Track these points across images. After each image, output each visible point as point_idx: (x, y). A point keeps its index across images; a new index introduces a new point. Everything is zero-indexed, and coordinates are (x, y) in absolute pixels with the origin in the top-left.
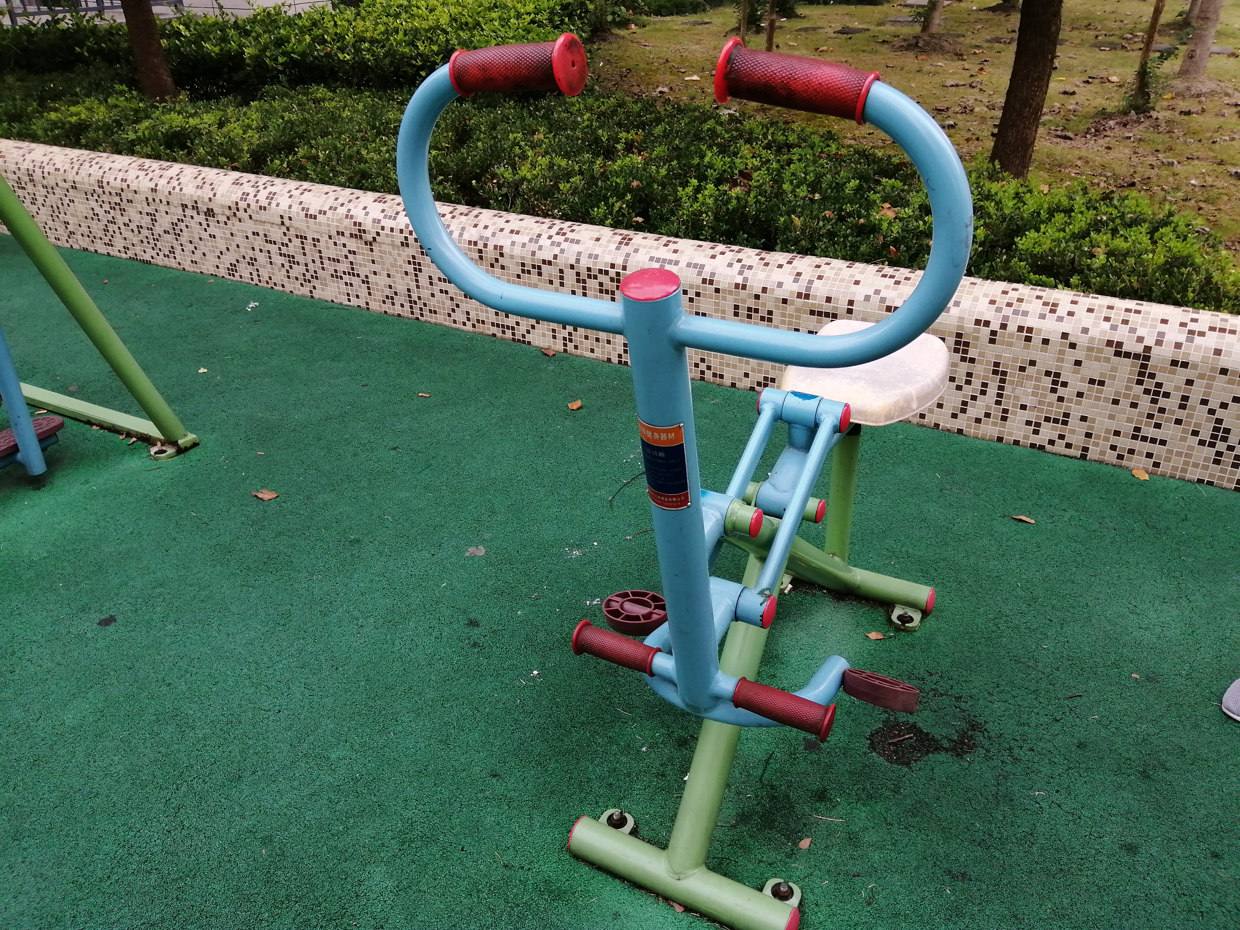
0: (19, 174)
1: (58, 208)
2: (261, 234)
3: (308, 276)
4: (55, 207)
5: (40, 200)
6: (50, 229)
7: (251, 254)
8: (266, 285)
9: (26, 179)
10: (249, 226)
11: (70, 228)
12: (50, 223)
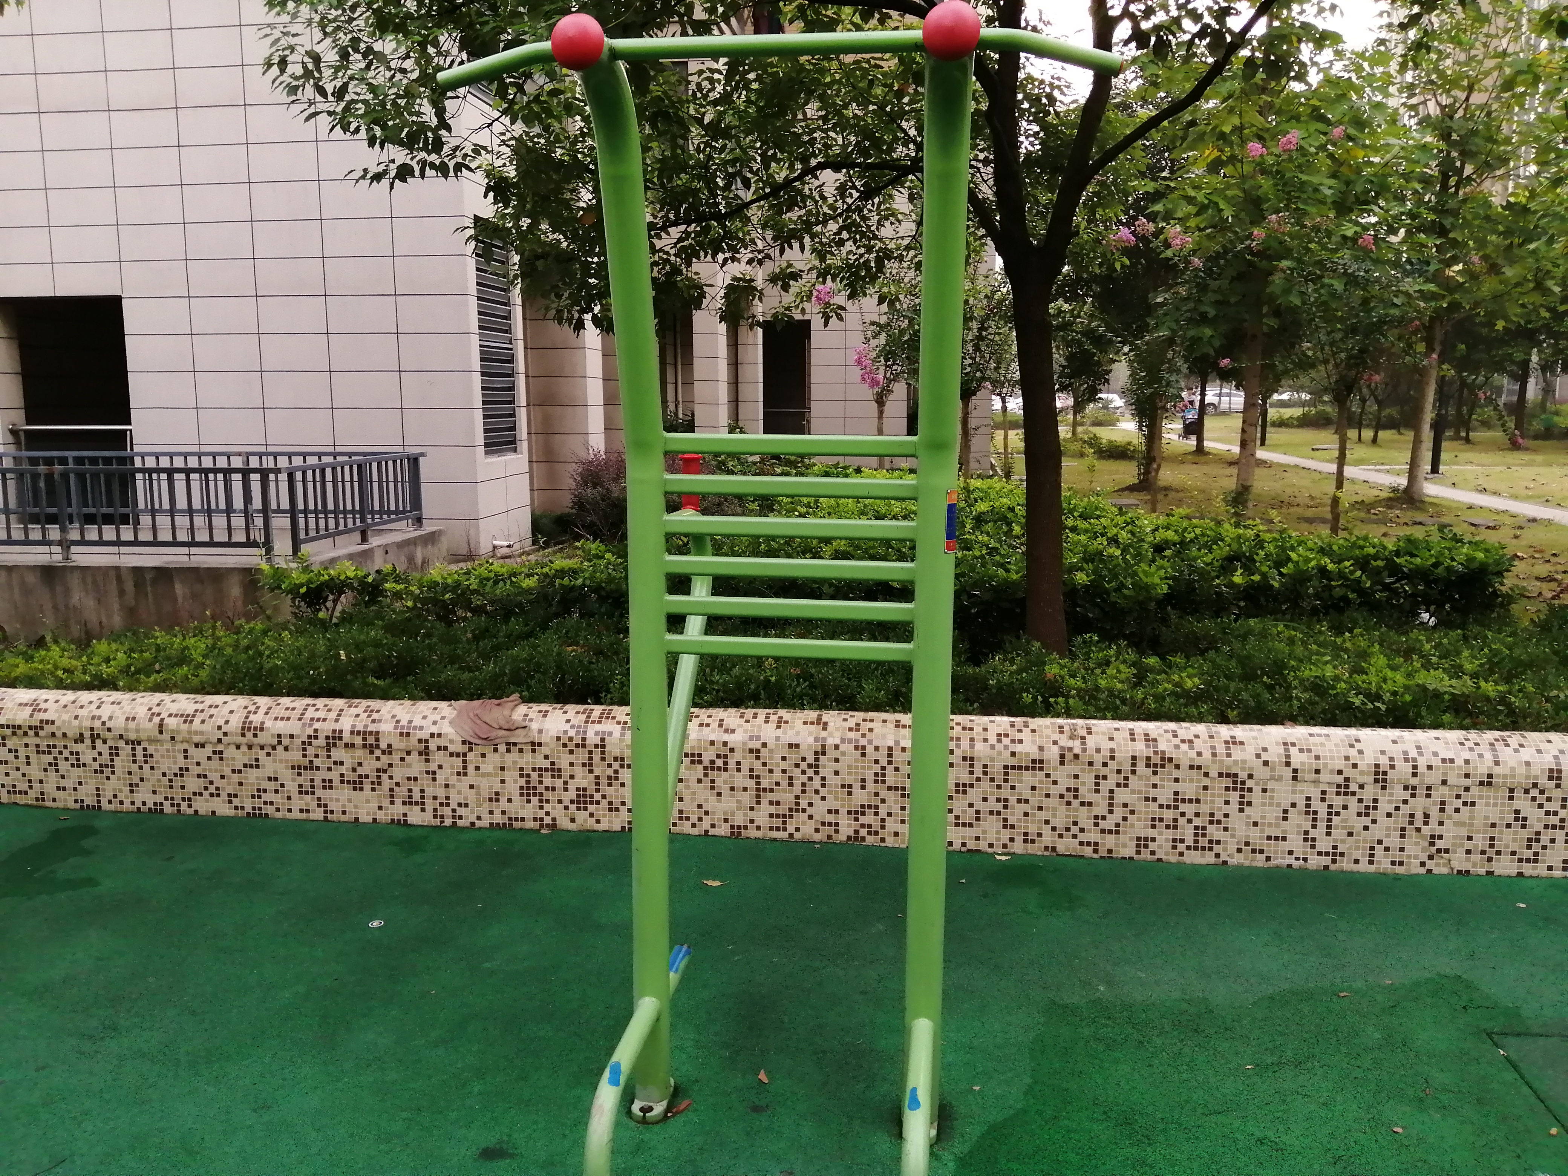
0: (1348, 772)
1: (1427, 816)
4: (1419, 816)
5: (1385, 806)
6: (1387, 849)
9: (1369, 779)
11: (1440, 844)
12: (1393, 841)
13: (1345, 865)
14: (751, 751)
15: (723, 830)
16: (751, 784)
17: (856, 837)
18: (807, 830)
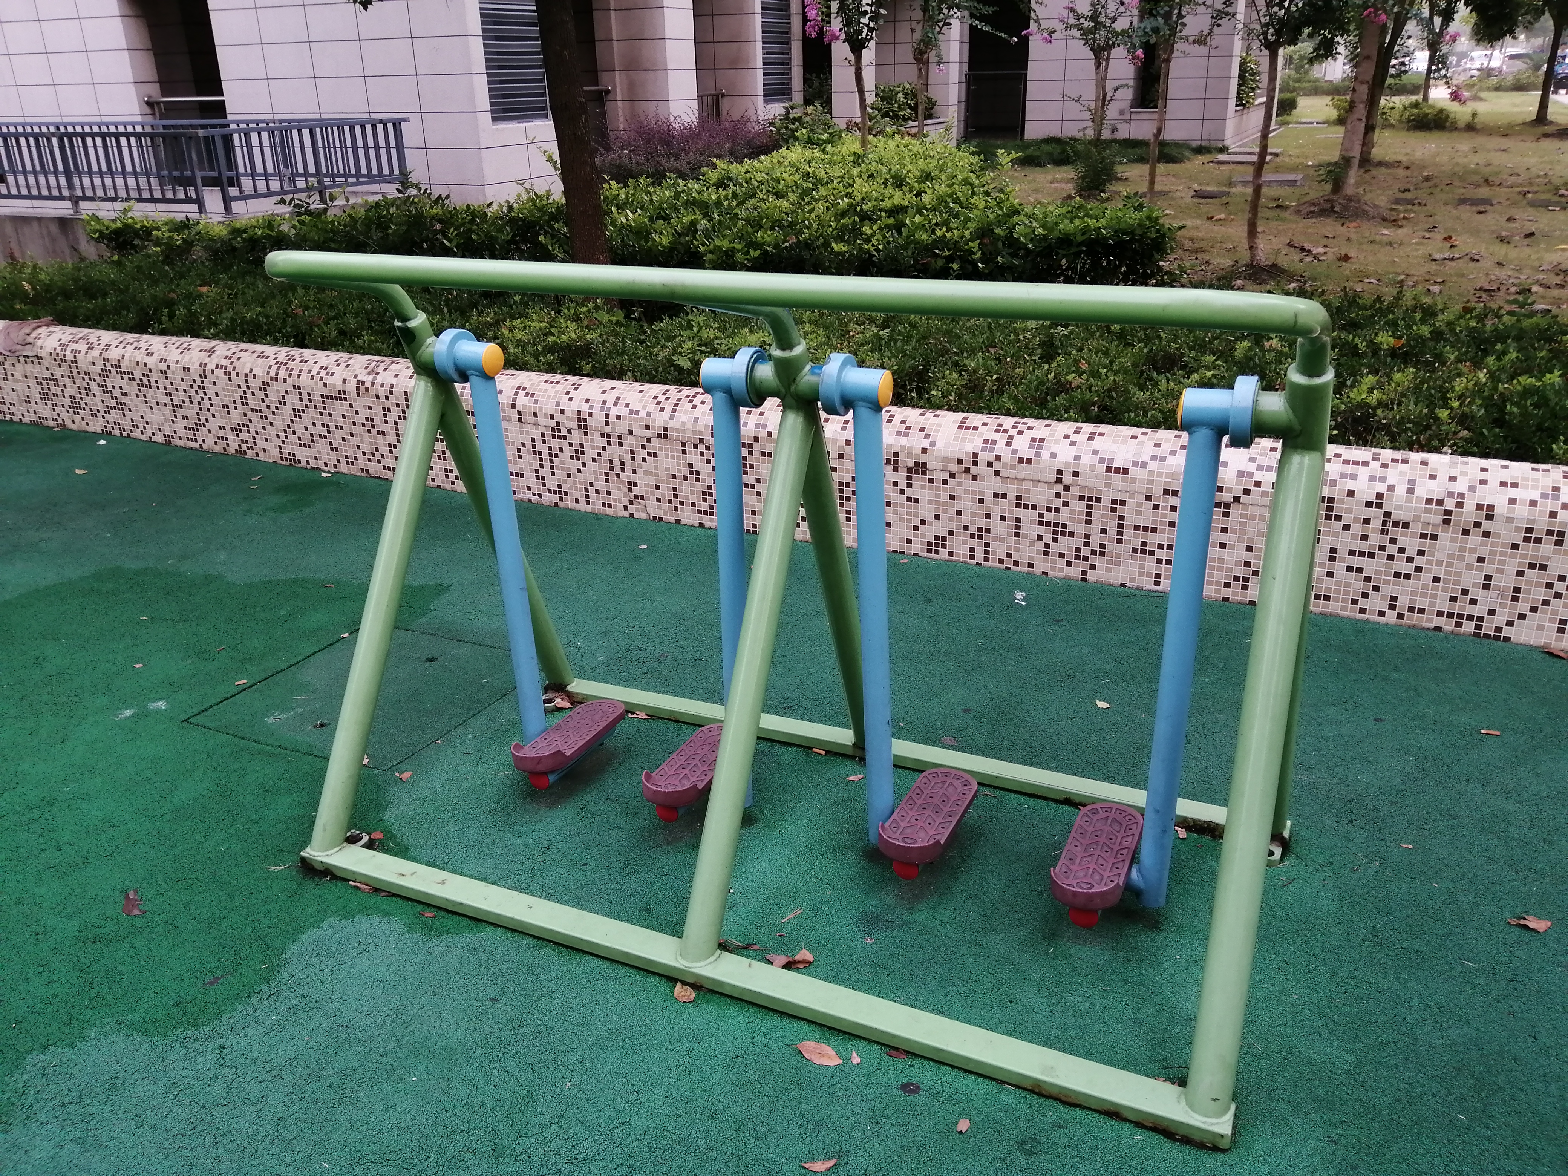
0: (558, 417)
1: (622, 463)
2: (1011, 496)
3: (1086, 551)
4: (616, 462)
5: (590, 453)
6: (597, 492)
7: (982, 523)
8: (997, 565)
9: (574, 425)
10: (989, 485)
11: (636, 490)
12: (600, 484)
13: (569, 503)
14: (161, 372)
15: (159, 438)
16: (167, 400)
17: (239, 451)
18: (209, 443)
